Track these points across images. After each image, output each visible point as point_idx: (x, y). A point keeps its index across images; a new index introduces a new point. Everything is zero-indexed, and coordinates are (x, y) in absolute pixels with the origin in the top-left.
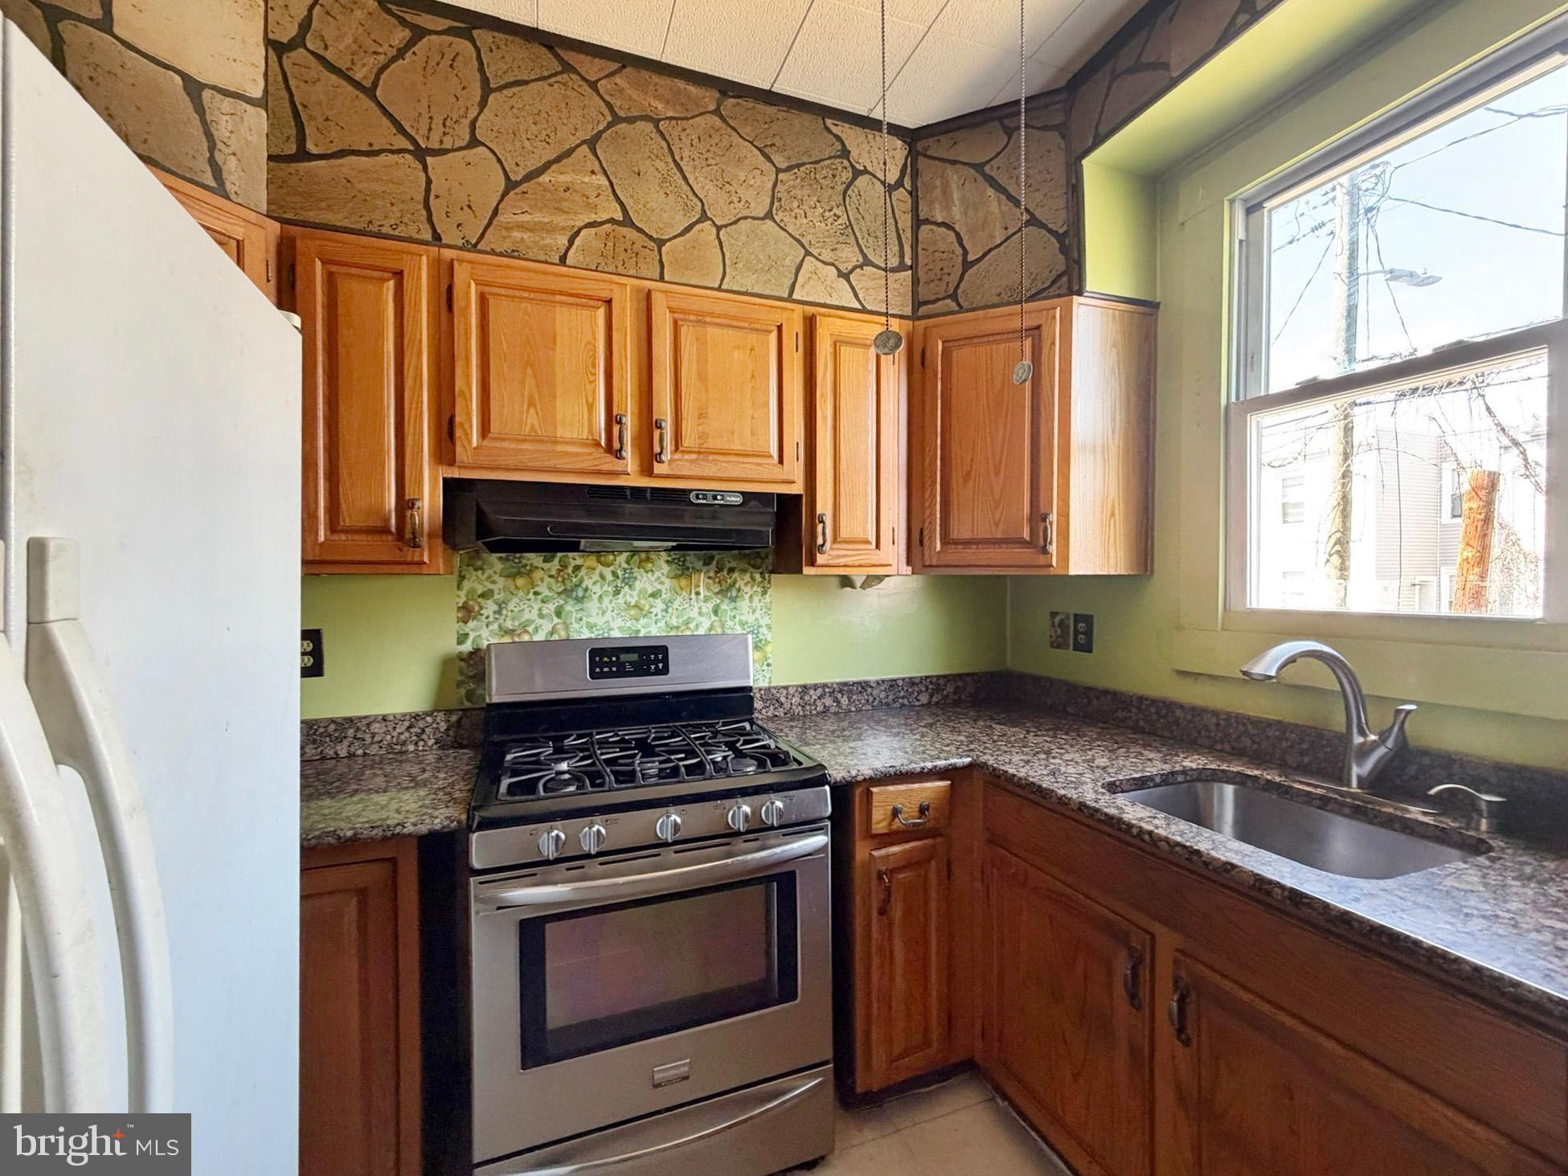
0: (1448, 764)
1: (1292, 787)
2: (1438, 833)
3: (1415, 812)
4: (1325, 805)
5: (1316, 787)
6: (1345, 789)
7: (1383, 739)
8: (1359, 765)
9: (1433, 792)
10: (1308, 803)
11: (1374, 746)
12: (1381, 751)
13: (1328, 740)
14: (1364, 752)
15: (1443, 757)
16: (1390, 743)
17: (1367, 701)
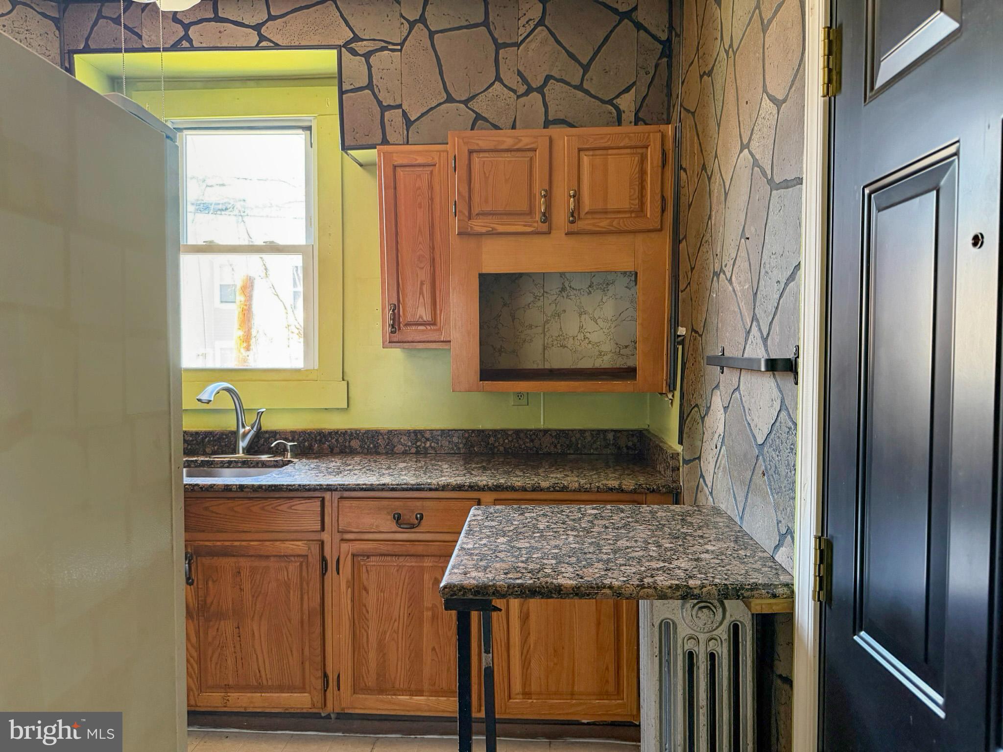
0: (274, 434)
1: (214, 461)
2: (275, 463)
3: (264, 457)
4: (230, 465)
5: (224, 458)
6: (237, 455)
7: (252, 428)
8: (243, 441)
9: (273, 445)
10: (222, 467)
11: (250, 431)
12: (252, 432)
13: (226, 435)
14: (245, 435)
15: (273, 432)
16: (255, 429)
17: (245, 411)
